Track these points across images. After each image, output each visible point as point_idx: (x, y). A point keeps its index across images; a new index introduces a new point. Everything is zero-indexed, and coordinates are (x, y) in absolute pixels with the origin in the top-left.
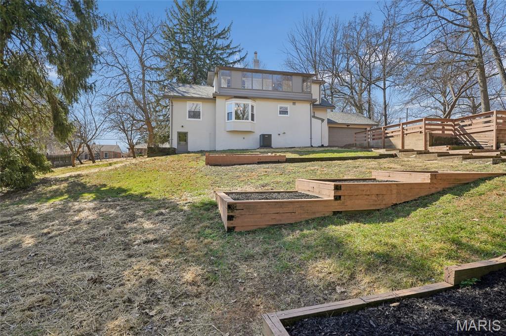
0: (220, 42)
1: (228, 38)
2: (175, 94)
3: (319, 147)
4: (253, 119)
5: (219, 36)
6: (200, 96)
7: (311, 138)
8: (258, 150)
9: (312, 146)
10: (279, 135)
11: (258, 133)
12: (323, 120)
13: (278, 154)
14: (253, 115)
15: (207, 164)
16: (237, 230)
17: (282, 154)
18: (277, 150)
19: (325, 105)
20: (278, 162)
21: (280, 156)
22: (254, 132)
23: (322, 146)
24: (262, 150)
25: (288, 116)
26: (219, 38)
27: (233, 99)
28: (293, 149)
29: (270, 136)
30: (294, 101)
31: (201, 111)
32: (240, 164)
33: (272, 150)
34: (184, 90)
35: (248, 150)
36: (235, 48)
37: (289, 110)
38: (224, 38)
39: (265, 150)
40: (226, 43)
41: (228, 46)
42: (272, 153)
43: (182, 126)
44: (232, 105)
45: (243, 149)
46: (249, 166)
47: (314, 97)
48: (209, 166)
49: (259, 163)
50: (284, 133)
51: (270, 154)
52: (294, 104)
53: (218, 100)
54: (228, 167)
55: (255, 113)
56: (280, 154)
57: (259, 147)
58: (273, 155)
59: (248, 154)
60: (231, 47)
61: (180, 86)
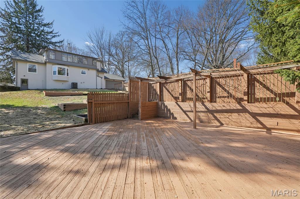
0: (46, 29)
1: (51, 28)
2: (20, 59)
3: (100, 89)
4: (68, 75)
5: (45, 25)
6: (36, 61)
7: (97, 85)
8: (70, 90)
9: (97, 89)
10: (81, 83)
11: (71, 81)
12: (102, 78)
13: (80, 92)
14: (68, 73)
15: (46, 95)
16: (66, 110)
17: (82, 92)
18: (80, 90)
19: (103, 71)
20: (80, 95)
21: (81, 93)
22: (68, 81)
23: (102, 89)
24: (73, 90)
25: (86, 75)
26: (45, 27)
27: (57, 65)
28: (87, 90)
29: (77, 83)
30: (89, 69)
31: (37, 68)
32: (62, 96)
33: (78, 90)
34: (26, 57)
35: (65, 89)
36: (56, 33)
37: (86, 72)
38: (49, 27)
39: (74, 90)
40: (50, 30)
41: (51, 32)
42: (77, 91)
43: (24, 76)
44: (56, 68)
45: (62, 89)
46: (67, 96)
47: (98, 68)
48: (47, 96)
49: (71, 95)
50: (84, 82)
51: (76, 92)
52: (89, 70)
53: (47, 64)
54: (57, 97)
55: (69, 72)
56: (81, 92)
57: (71, 88)
58: (78, 92)
59: (65, 92)
60: (53, 32)
61: (22, 54)
